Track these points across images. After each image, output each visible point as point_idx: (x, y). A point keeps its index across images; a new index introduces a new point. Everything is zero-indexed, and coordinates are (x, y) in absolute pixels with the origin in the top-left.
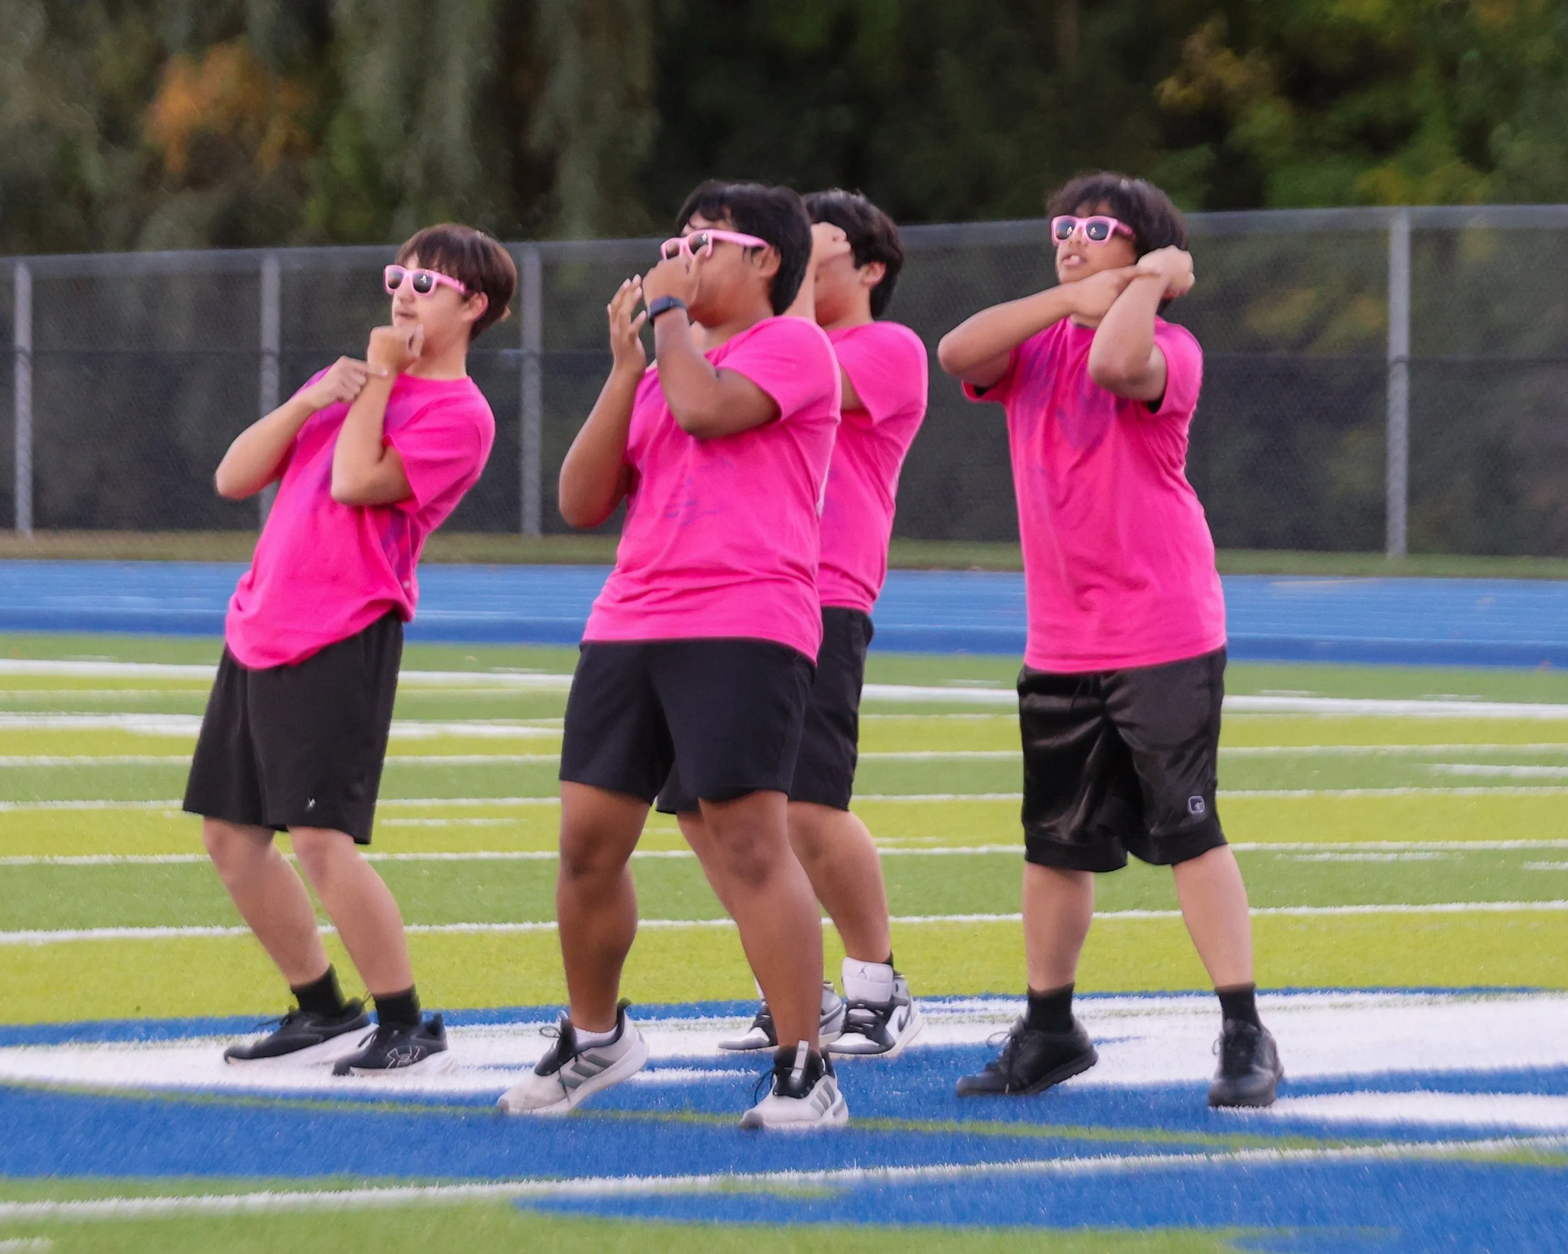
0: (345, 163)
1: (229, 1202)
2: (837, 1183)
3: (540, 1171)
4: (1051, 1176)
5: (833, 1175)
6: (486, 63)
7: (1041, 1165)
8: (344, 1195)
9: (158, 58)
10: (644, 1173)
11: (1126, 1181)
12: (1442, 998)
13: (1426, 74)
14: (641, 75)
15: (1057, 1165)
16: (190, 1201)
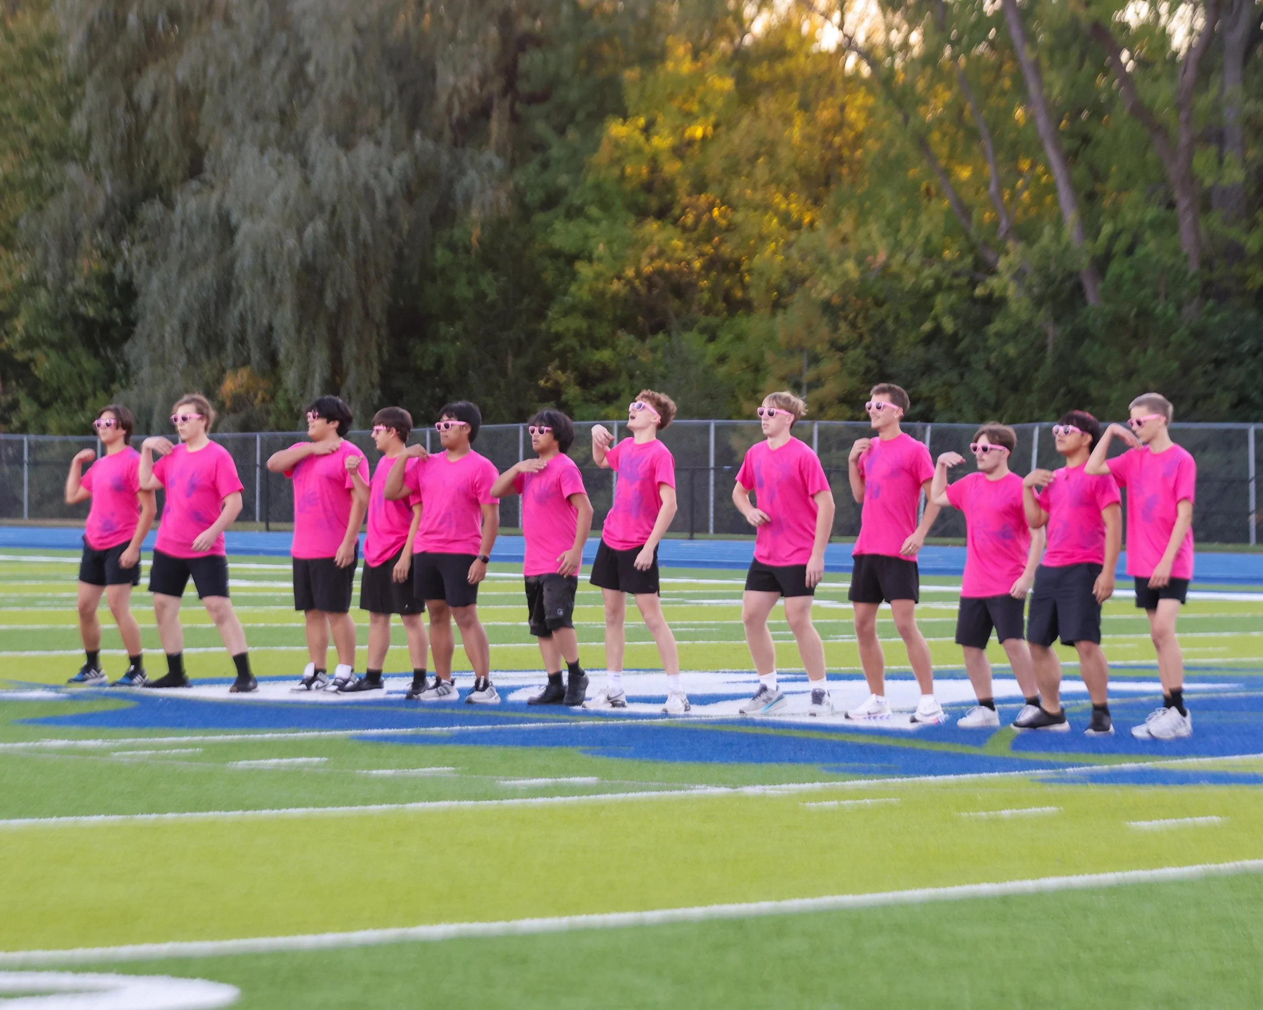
0: (282, 405)
1: (259, 736)
2: (451, 731)
3: (358, 727)
4: (519, 729)
5: (451, 728)
6: (326, 374)
7: (517, 725)
8: (295, 734)
9: (223, 371)
10: (390, 728)
11: (544, 731)
12: (641, 672)
13: (624, 377)
14: (376, 377)
15: (522, 725)
16: (246, 736)
